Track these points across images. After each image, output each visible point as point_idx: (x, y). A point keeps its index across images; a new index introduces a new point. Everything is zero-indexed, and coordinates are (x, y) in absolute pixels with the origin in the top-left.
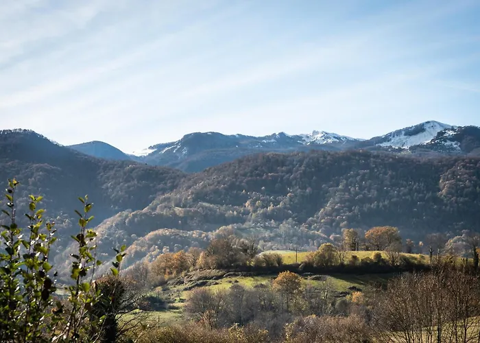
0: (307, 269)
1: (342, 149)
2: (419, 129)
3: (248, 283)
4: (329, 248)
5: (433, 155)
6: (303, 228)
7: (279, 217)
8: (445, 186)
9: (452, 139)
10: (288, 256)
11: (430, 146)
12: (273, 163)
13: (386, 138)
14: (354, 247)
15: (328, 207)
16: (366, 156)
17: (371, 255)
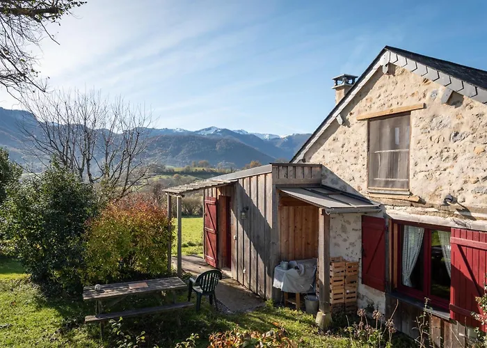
0: (182, 173)
1: (186, 135)
2: (210, 129)
3: (164, 177)
4: (189, 167)
5: (214, 137)
6: (175, 158)
7: (167, 155)
8: (218, 147)
9: (220, 132)
10: (176, 169)
11: (213, 134)
12: (166, 138)
13: (200, 131)
14: (195, 166)
15: (182, 152)
16: (194, 137)
17: (201, 169)
